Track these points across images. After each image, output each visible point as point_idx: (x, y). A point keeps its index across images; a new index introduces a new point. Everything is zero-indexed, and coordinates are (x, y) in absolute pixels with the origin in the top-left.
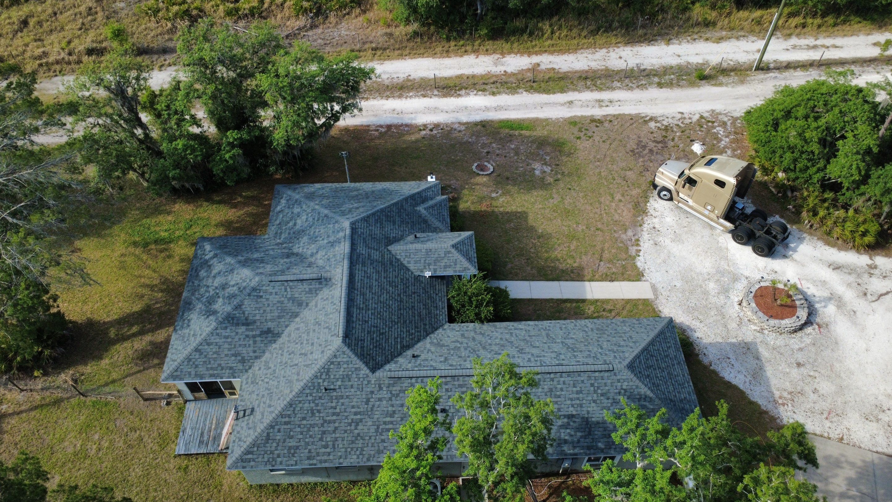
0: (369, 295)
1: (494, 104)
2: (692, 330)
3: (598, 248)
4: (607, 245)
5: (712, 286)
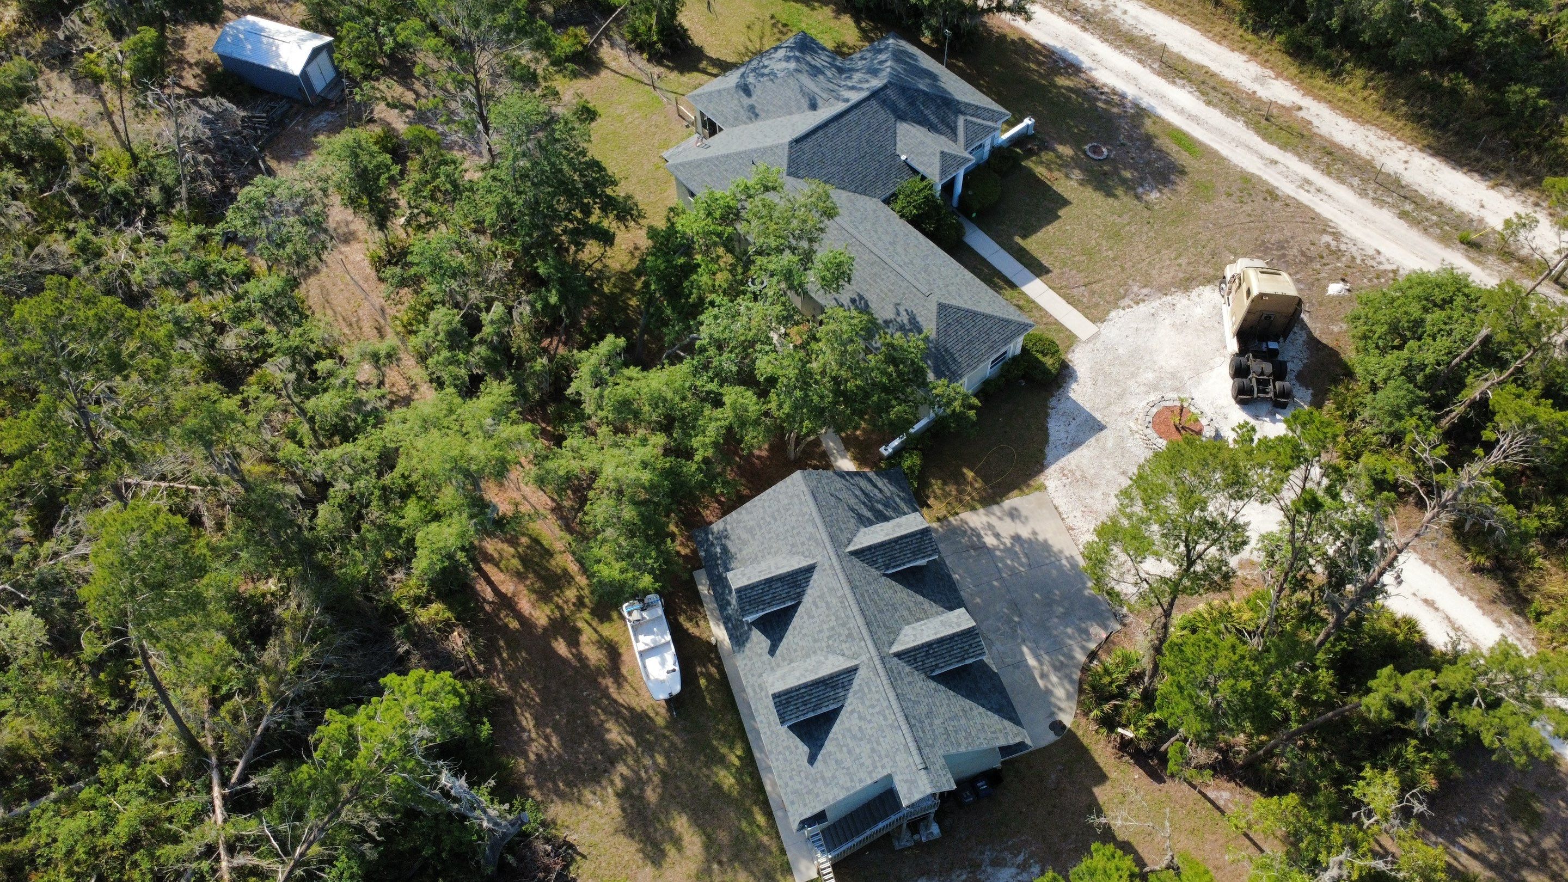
0: (843, 134)
1: (1194, 112)
2: (1076, 381)
3: (1097, 277)
4: (1109, 281)
5: (1150, 376)
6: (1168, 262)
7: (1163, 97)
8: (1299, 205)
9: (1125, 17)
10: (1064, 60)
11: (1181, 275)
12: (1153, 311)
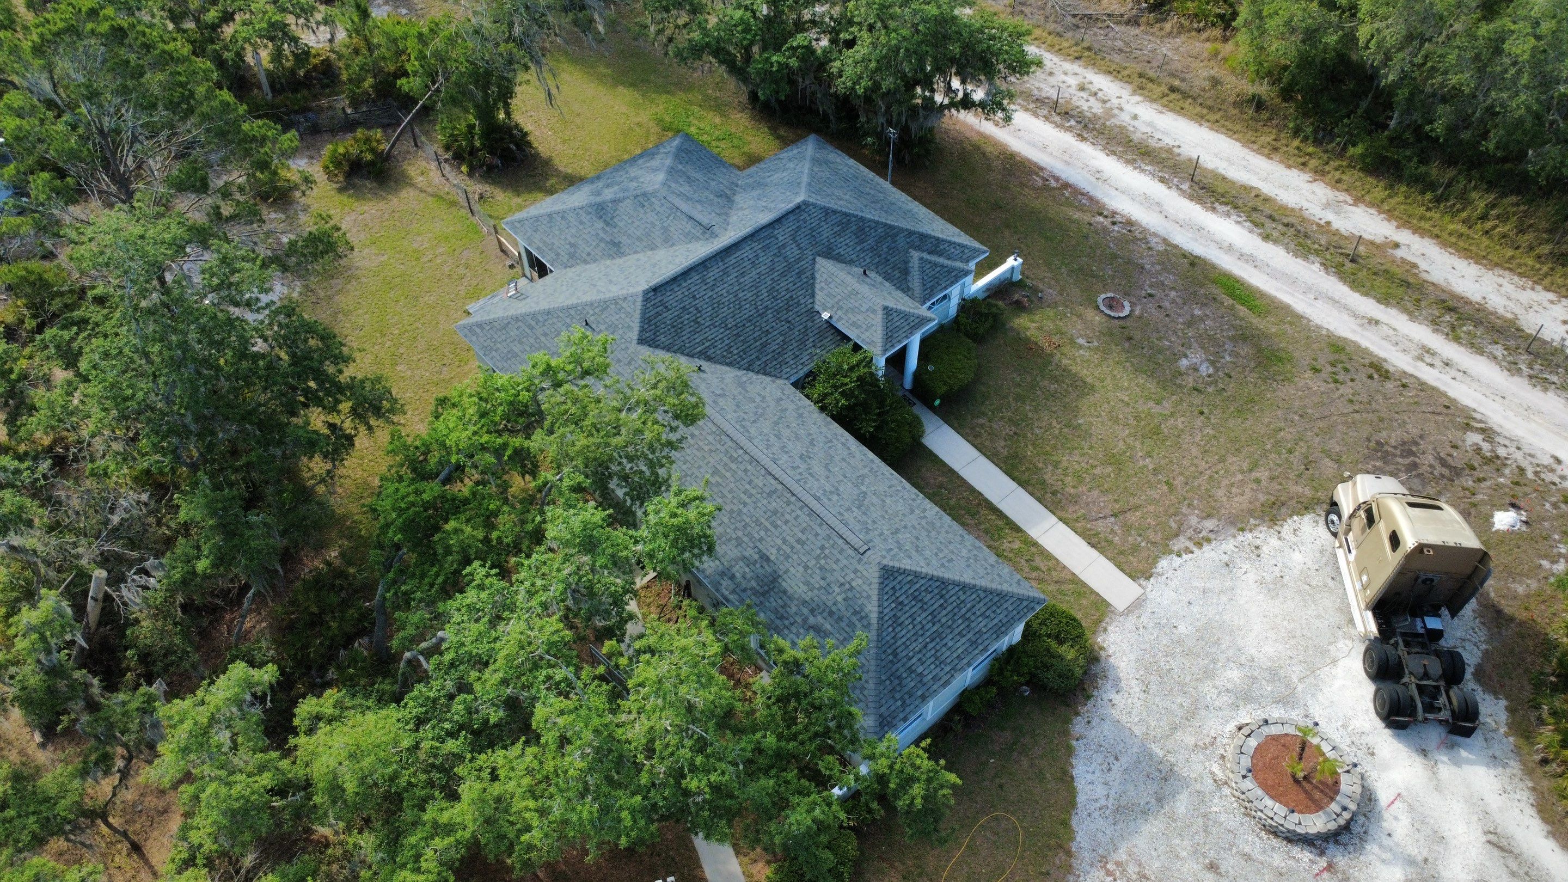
0: (731, 279)
1: (1247, 250)
3: (1133, 501)
4: (1151, 508)
5: (1233, 675)
6: (1240, 477)
7: (1200, 229)
8: (1423, 386)
9: (1136, 123)
10: (1057, 179)
11: (1262, 498)
12: (1226, 558)
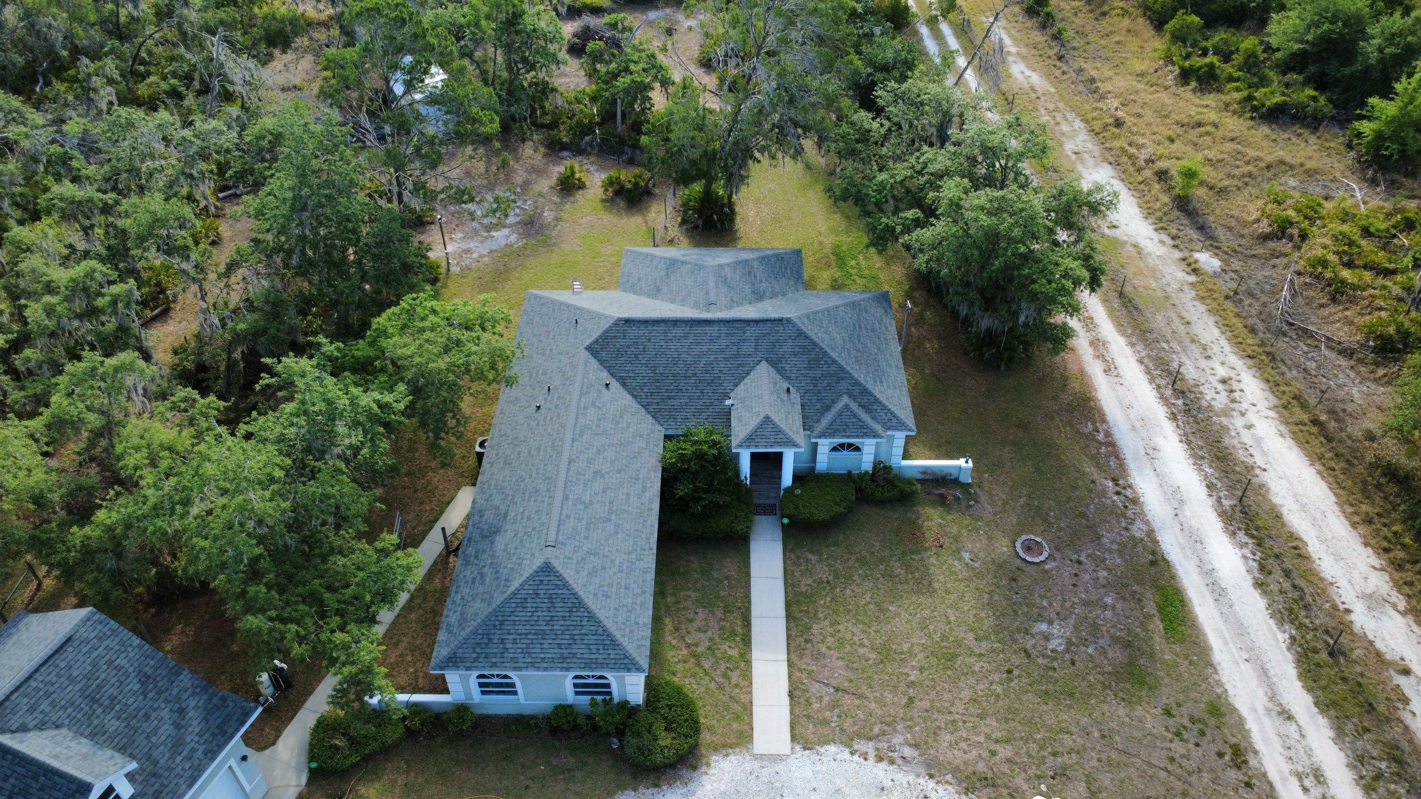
1: (1226, 583)
3: (864, 690)
4: (873, 706)
6: (981, 739)
7: (1199, 542)
10: (1108, 434)
11: (981, 767)
12: (888, 783)
